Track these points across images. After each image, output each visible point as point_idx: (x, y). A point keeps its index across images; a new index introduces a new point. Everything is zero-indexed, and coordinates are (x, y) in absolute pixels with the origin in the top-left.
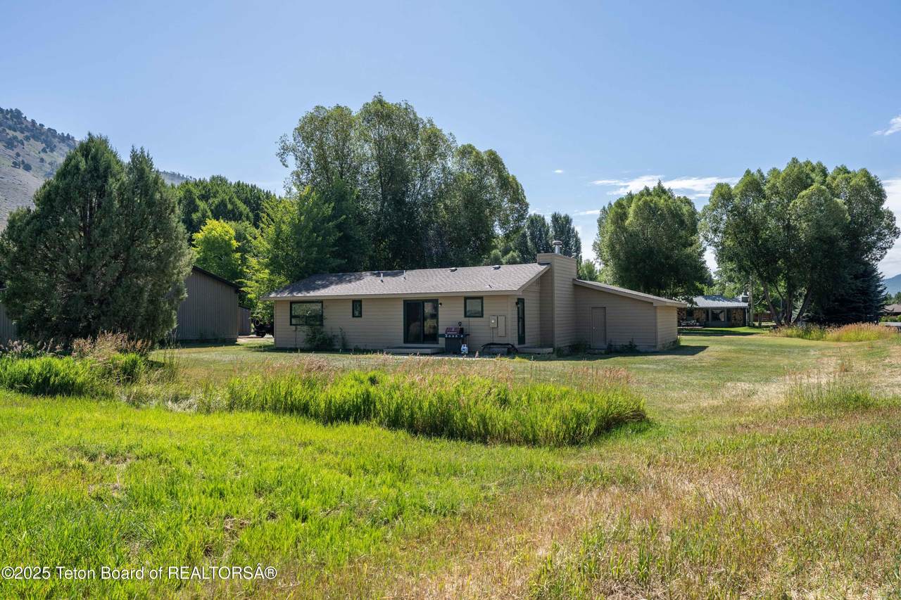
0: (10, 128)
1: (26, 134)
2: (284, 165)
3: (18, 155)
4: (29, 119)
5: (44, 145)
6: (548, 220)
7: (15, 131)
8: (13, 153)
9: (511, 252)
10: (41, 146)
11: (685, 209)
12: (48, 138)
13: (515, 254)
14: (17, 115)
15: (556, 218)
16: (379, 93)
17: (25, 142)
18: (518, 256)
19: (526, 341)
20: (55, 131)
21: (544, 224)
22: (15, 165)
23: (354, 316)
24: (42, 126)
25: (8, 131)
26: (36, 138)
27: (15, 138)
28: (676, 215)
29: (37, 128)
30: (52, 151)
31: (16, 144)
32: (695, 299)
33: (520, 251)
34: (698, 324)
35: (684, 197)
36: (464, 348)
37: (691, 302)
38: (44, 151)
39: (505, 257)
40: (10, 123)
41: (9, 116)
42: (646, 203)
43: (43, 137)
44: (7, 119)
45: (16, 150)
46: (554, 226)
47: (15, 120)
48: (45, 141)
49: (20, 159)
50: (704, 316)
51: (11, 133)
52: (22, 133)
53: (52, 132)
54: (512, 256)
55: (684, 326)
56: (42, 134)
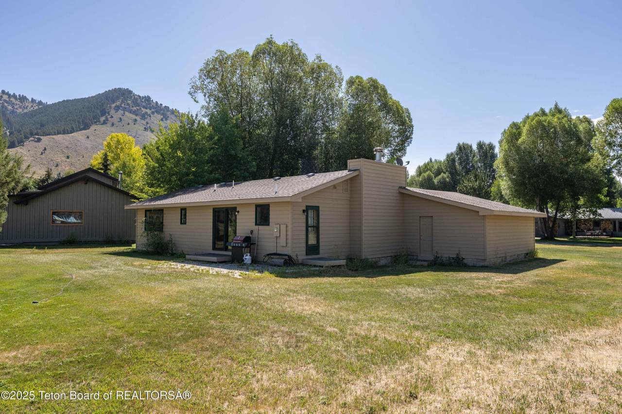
0: (144, 107)
1: (153, 110)
2: (195, 101)
3: (147, 123)
4: (154, 101)
5: (162, 116)
6: (475, 147)
7: (146, 109)
8: (144, 122)
9: (442, 174)
10: (160, 117)
11: (581, 127)
12: (164, 112)
13: (445, 176)
14: (148, 99)
15: (480, 146)
16: (271, 35)
17: (152, 115)
18: (448, 177)
19: (321, 251)
20: (168, 107)
21: (471, 151)
22: (146, 129)
23: (181, 223)
24: (161, 105)
25: (142, 109)
26: (158, 112)
27: (146, 113)
28: (571, 132)
29: (159, 107)
30: (166, 120)
31: (146, 116)
32: (599, 211)
33: (450, 173)
34: (604, 233)
35: (583, 117)
36: (247, 258)
37: (595, 213)
38: (162, 120)
39: (437, 178)
40: (144, 104)
41: (143, 100)
42: (540, 123)
43: (162, 112)
44: (142, 102)
45: (146, 120)
46: (479, 152)
47: (147, 102)
48: (163, 114)
49: (148, 125)
50: (611, 226)
51: (144, 110)
52: (150, 110)
53: (167, 108)
54: (443, 177)
55: (588, 235)
56: (161, 110)
